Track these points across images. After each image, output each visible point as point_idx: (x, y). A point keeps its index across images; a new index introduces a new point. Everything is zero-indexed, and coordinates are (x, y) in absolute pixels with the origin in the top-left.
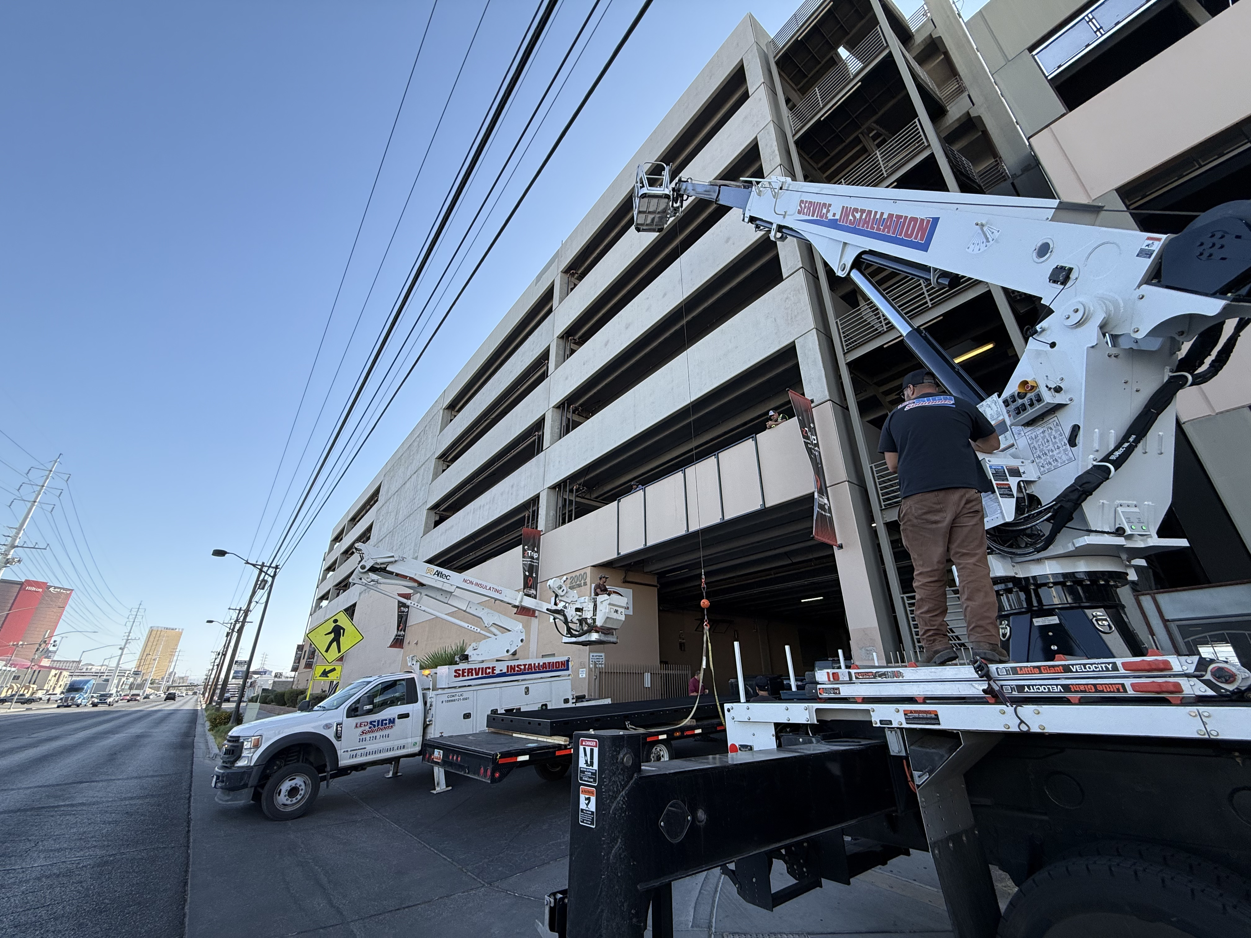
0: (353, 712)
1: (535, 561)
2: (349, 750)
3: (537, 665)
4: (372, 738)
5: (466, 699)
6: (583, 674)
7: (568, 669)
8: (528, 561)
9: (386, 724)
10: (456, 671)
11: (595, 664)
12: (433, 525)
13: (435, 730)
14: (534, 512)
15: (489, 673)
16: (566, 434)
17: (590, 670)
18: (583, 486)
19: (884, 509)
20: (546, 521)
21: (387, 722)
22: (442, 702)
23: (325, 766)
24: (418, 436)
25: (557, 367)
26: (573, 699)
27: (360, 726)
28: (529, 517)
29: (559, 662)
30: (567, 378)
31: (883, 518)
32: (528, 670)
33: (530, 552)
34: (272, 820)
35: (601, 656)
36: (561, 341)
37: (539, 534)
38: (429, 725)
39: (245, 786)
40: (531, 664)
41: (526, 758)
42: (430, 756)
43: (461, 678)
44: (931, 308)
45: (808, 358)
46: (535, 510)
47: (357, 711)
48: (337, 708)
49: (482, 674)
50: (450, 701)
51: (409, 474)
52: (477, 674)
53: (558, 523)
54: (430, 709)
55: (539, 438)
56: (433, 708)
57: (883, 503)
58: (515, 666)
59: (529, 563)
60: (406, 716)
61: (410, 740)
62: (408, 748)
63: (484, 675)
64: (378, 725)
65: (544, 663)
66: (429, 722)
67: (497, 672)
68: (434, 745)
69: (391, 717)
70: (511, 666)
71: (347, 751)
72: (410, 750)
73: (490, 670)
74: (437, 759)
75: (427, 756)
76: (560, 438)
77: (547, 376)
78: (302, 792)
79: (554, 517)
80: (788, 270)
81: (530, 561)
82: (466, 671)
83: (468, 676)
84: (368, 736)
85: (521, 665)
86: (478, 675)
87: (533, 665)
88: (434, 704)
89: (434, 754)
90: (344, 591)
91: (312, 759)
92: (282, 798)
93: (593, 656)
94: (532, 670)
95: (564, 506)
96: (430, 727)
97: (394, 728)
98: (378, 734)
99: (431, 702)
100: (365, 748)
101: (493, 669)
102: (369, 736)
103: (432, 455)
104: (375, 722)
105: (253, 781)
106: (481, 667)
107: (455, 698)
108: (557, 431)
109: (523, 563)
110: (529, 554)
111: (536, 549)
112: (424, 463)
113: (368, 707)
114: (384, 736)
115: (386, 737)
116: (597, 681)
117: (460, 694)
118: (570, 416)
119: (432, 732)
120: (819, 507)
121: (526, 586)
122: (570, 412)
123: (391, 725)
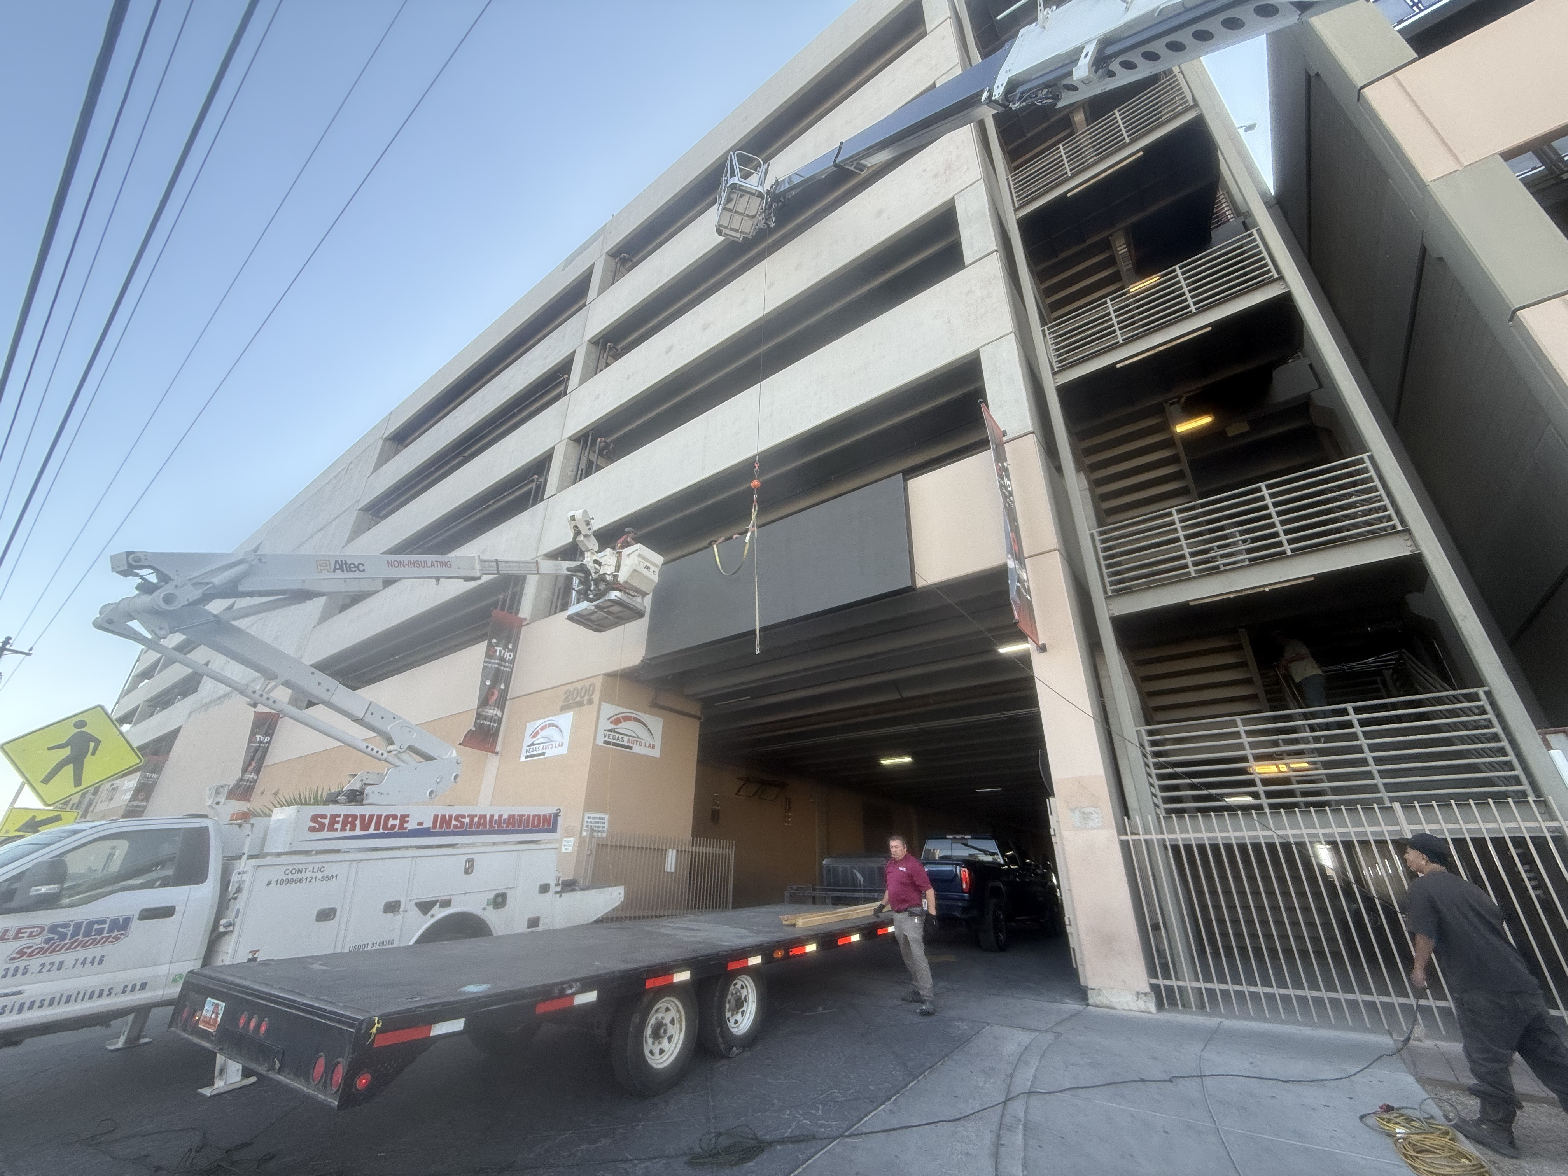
1: (507, 664)
3: (496, 817)
4: (47, 967)
5: (330, 878)
6: (569, 846)
7: (554, 830)
9: (100, 932)
11: (592, 831)
13: (237, 945)
14: (514, 595)
15: (394, 826)
16: (586, 477)
17: (582, 841)
19: (1110, 597)
20: (534, 606)
21: (106, 926)
22: (269, 883)
25: (582, 381)
26: (557, 885)
27: (16, 937)
29: (539, 816)
30: (597, 397)
31: (1108, 610)
32: (478, 827)
35: (603, 819)
36: (594, 348)
37: (521, 623)
38: (225, 933)
40: (485, 816)
41: (457, 1025)
42: (193, 1013)
43: (325, 834)
44: (1195, 314)
45: (999, 375)
46: (517, 591)
49: (377, 828)
50: (287, 881)
52: (365, 827)
54: (235, 899)
55: (538, 487)
56: (243, 897)
57: (1109, 588)
58: (451, 816)
59: (496, 666)
60: (167, 912)
61: (163, 970)
63: (381, 831)
64: (76, 933)
65: (511, 817)
66: (226, 926)
67: (411, 825)
68: (207, 988)
69: (122, 915)
70: (443, 816)
72: (160, 992)
73: (397, 822)
74: (207, 1023)
75: (186, 1012)
76: (575, 483)
77: (565, 394)
80: (973, 254)
81: (500, 665)
83: (343, 829)
84: (34, 963)
85: (464, 817)
86: (368, 829)
87: (488, 818)
88: (246, 888)
89: (202, 1009)
93: (589, 818)
94: (485, 826)
96: (227, 937)
97: (125, 942)
98: (69, 957)
100: (19, 993)
101: (404, 819)
102: (42, 961)
103: (354, 504)
104: (66, 926)
106: (376, 813)
107: (304, 875)
108: (572, 474)
109: (485, 668)
110: (498, 654)
111: (510, 647)
112: (338, 516)
113: (44, 889)
114: (89, 960)
115: (92, 962)
116: (592, 859)
117: (316, 866)
118: (594, 457)
119: (230, 951)
120: (1019, 582)
121: (484, 702)
122: (594, 452)
123: (116, 933)
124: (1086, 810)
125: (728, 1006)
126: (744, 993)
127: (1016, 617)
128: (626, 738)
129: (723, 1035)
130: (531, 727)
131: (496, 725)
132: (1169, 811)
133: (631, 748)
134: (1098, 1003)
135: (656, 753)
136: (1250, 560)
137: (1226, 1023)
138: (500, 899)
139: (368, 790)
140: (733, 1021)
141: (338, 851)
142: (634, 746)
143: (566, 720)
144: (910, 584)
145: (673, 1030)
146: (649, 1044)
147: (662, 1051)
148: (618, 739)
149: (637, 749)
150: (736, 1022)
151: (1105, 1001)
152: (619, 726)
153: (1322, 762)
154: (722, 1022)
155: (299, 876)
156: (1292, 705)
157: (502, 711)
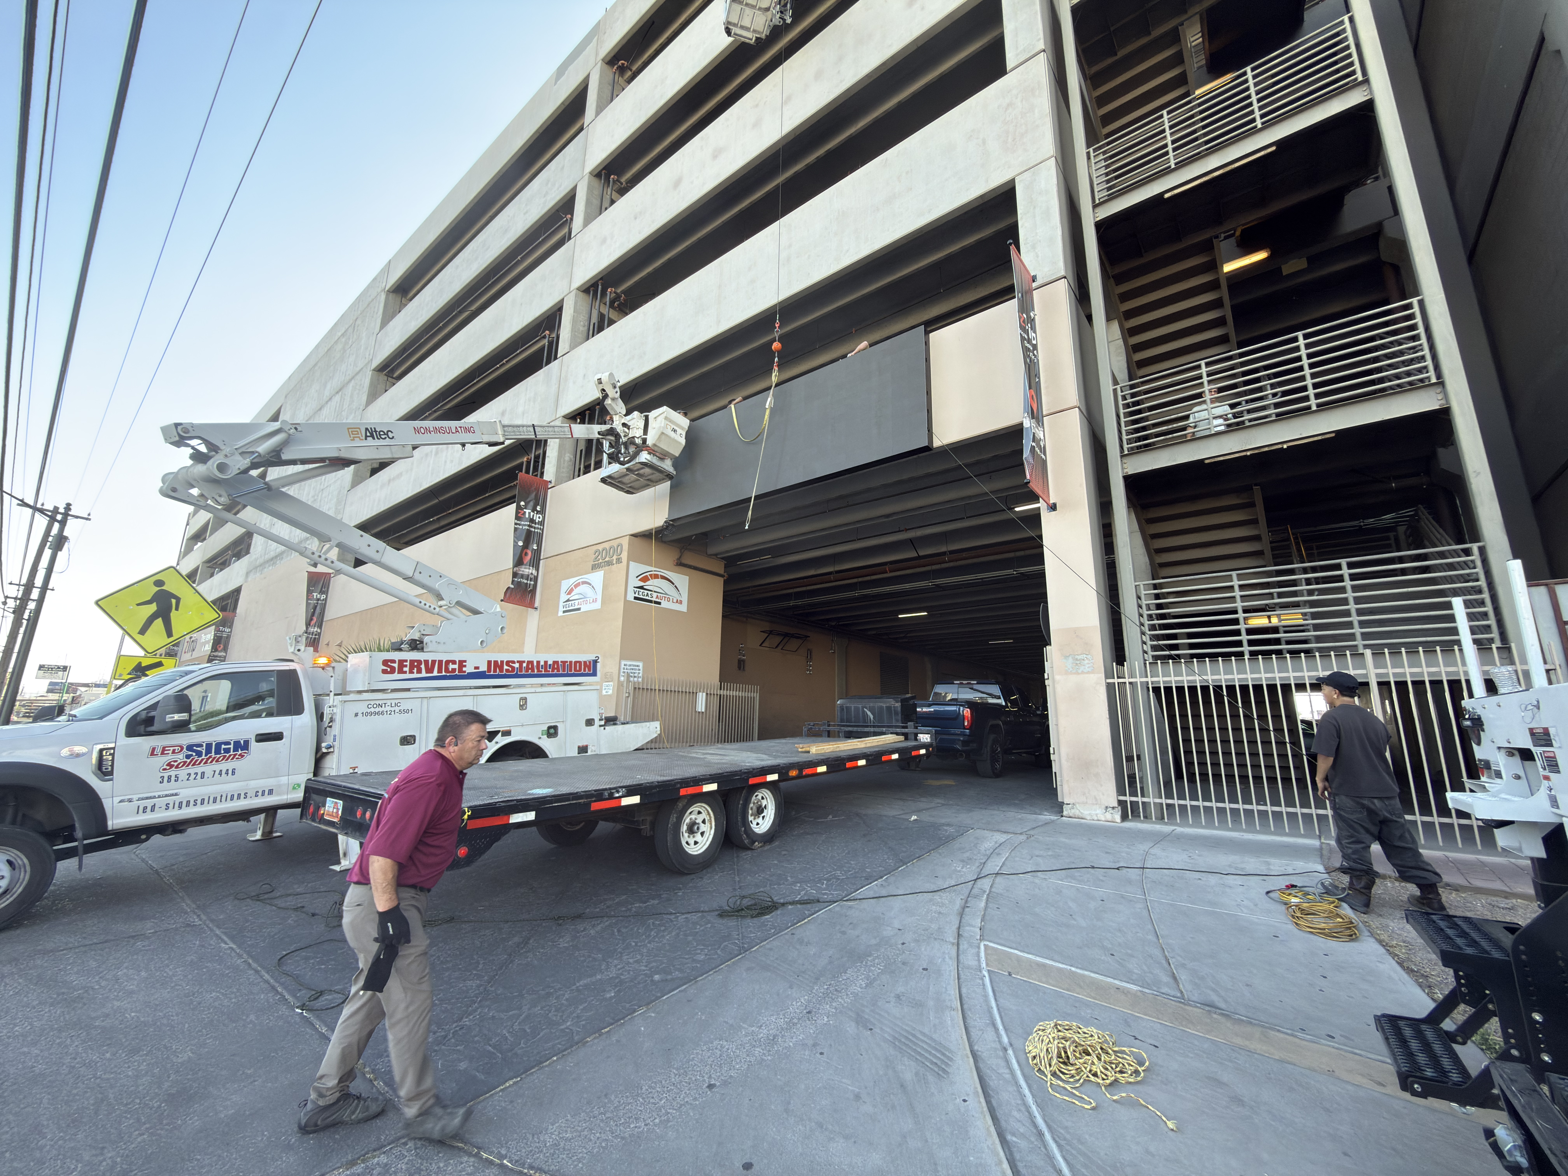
0: (140, 727)
1: (537, 526)
2: (135, 797)
3: (542, 663)
4: (193, 776)
5: (406, 711)
6: (609, 689)
7: (594, 674)
8: (524, 525)
9: (227, 751)
10: (385, 662)
11: (629, 676)
12: (369, 475)
13: (339, 762)
14: (537, 457)
15: (454, 670)
16: (599, 332)
17: (620, 684)
19: (1126, 455)
20: (558, 469)
21: (232, 746)
22: (356, 715)
23: (72, 827)
24: (343, 335)
25: (587, 221)
26: (601, 720)
27: (163, 753)
28: (529, 463)
29: (580, 662)
30: (603, 242)
31: (1123, 468)
32: (527, 671)
33: (527, 511)
35: (638, 666)
36: (596, 182)
37: (546, 486)
38: (328, 753)
40: (532, 662)
41: (531, 816)
42: (318, 808)
43: (396, 676)
44: (1261, 130)
45: (1035, 208)
46: (539, 455)
47: (152, 725)
48: (101, 718)
49: (440, 671)
50: (372, 714)
51: (327, 393)
52: (429, 670)
53: (576, 473)
54: (331, 727)
55: (550, 342)
56: (336, 725)
57: (1126, 446)
58: (502, 662)
59: (526, 528)
60: (277, 737)
61: (284, 780)
62: (279, 794)
63: (444, 673)
64: (209, 751)
65: (555, 662)
66: (327, 748)
67: (469, 669)
68: (324, 791)
69: (242, 738)
70: (496, 662)
71: (130, 801)
72: (285, 797)
73: (456, 666)
74: (332, 816)
75: (312, 809)
76: (588, 339)
77: (570, 238)
79: (571, 463)
80: (1017, 55)
81: (529, 526)
82: (408, 663)
83: (411, 672)
84: (183, 773)
85: (513, 662)
86: (432, 672)
87: (535, 664)
88: (338, 718)
89: (324, 806)
90: (222, 570)
93: (625, 665)
94: (533, 671)
96: (328, 757)
97: (249, 758)
98: (208, 769)
99: (333, 714)
100: (176, 795)
101: (462, 664)
102: (186, 771)
103: (366, 365)
104: (200, 746)
106: (437, 659)
107: (383, 709)
108: (582, 329)
109: (516, 529)
110: (527, 516)
111: (538, 508)
112: (353, 378)
113: (177, 717)
114: (224, 772)
115: (227, 773)
116: (630, 700)
117: (393, 702)
118: (605, 310)
119: (334, 767)
120: (1033, 441)
121: (519, 562)
122: (605, 304)
123: (240, 752)
124: (1079, 657)
125: (750, 812)
126: (764, 803)
127: (1028, 477)
128: (655, 595)
129: (746, 832)
130: (566, 584)
131: (532, 583)
132: (1156, 658)
133: (659, 603)
134: (1071, 815)
135: (683, 608)
136: (1278, 415)
137: (1179, 830)
138: (552, 731)
139: (426, 639)
140: (755, 823)
141: (408, 690)
142: (662, 602)
143: (597, 577)
144: (925, 443)
145: (703, 828)
146: (685, 837)
147: (696, 843)
148: (647, 595)
149: (665, 604)
150: (758, 824)
151: (1077, 813)
152: (647, 583)
153: (1312, 613)
154: (746, 823)
155: (380, 709)
156: (1295, 561)
157: (538, 570)
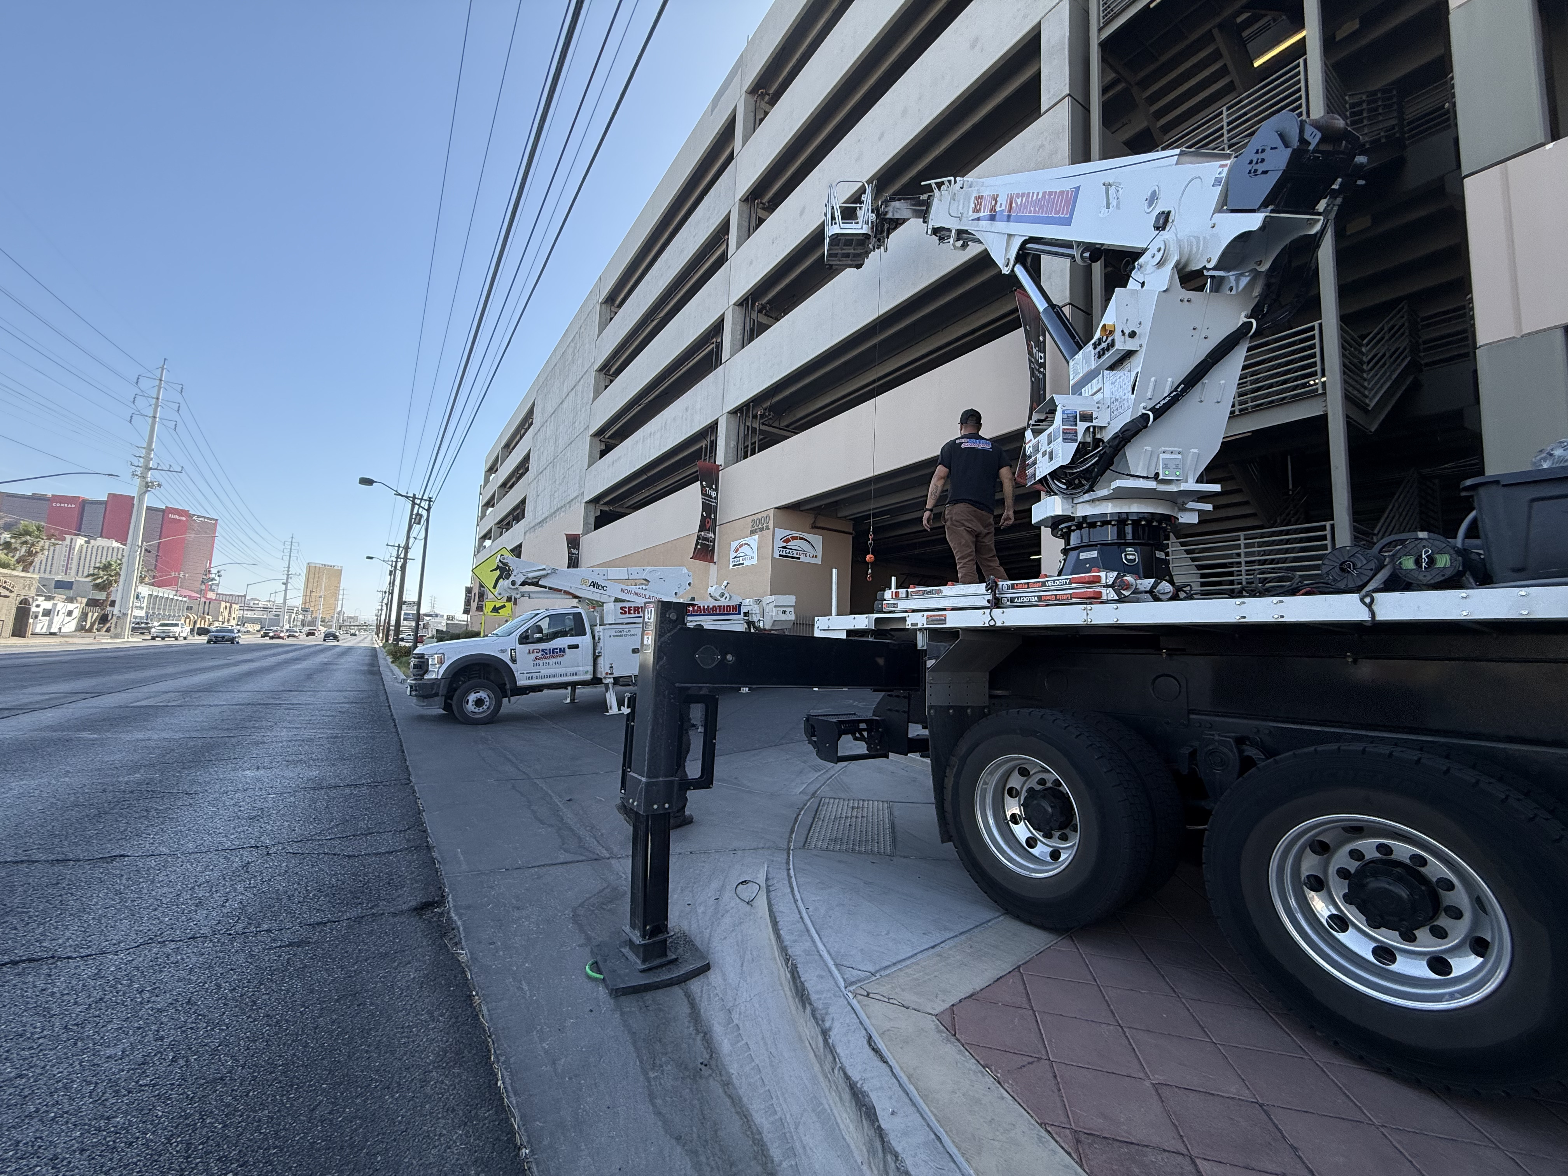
0: (524, 639)
1: (714, 500)
2: (525, 672)
4: (545, 664)
5: (634, 635)
8: (706, 500)
9: (557, 653)
10: (622, 608)
12: (598, 455)
13: (604, 661)
16: (749, 343)
18: (769, 411)
20: (726, 453)
21: (558, 650)
22: (610, 636)
23: (505, 685)
24: (572, 340)
25: (738, 246)
27: (533, 653)
28: (705, 449)
30: (751, 263)
33: (708, 489)
34: (464, 723)
36: (745, 206)
37: (717, 469)
38: (598, 656)
39: (436, 695)
43: (627, 615)
47: (529, 639)
48: (509, 636)
50: (617, 636)
51: (565, 390)
53: (739, 457)
54: (599, 642)
55: (717, 347)
56: (601, 641)
59: (707, 502)
60: (576, 647)
61: (581, 668)
62: (580, 675)
64: (550, 653)
66: (599, 653)
69: (562, 646)
71: (523, 674)
72: (583, 678)
77: (727, 260)
78: (487, 704)
80: (1048, 100)
81: (710, 500)
82: (633, 609)
83: (635, 613)
88: (602, 637)
91: (492, 678)
92: (470, 707)
95: (746, 436)
96: (599, 658)
97: (565, 656)
99: (599, 636)
100: (540, 672)
102: (543, 662)
103: (591, 366)
104: (546, 649)
105: (442, 691)
108: (738, 338)
109: (701, 502)
110: (707, 492)
111: (715, 486)
112: (582, 377)
113: (538, 635)
115: (558, 664)
117: (627, 630)
121: (703, 527)
123: (562, 653)
128: (795, 552)
130: (734, 545)
131: (712, 543)
133: (799, 558)
135: (819, 561)
142: (801, 557)
143: (753, 540)
148: (790, 553)
149: (803, 559)
152: (789, 544)
155: (621, 634)
157: (715, 534)
